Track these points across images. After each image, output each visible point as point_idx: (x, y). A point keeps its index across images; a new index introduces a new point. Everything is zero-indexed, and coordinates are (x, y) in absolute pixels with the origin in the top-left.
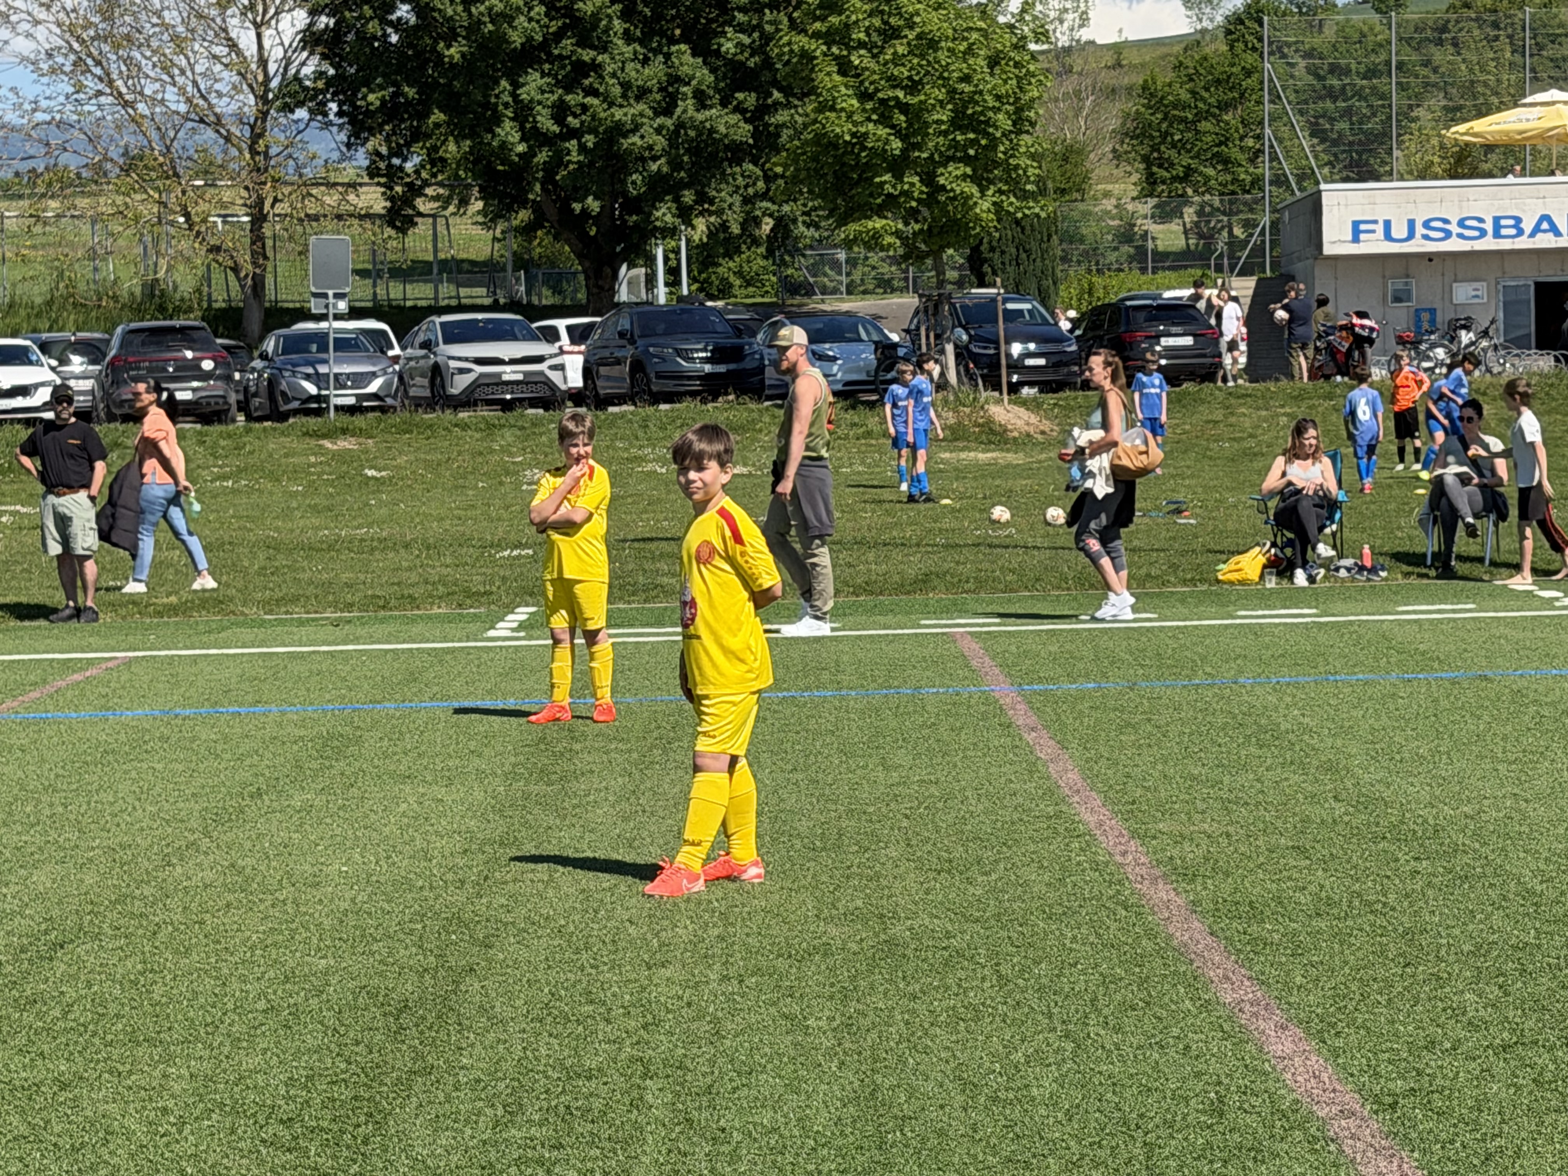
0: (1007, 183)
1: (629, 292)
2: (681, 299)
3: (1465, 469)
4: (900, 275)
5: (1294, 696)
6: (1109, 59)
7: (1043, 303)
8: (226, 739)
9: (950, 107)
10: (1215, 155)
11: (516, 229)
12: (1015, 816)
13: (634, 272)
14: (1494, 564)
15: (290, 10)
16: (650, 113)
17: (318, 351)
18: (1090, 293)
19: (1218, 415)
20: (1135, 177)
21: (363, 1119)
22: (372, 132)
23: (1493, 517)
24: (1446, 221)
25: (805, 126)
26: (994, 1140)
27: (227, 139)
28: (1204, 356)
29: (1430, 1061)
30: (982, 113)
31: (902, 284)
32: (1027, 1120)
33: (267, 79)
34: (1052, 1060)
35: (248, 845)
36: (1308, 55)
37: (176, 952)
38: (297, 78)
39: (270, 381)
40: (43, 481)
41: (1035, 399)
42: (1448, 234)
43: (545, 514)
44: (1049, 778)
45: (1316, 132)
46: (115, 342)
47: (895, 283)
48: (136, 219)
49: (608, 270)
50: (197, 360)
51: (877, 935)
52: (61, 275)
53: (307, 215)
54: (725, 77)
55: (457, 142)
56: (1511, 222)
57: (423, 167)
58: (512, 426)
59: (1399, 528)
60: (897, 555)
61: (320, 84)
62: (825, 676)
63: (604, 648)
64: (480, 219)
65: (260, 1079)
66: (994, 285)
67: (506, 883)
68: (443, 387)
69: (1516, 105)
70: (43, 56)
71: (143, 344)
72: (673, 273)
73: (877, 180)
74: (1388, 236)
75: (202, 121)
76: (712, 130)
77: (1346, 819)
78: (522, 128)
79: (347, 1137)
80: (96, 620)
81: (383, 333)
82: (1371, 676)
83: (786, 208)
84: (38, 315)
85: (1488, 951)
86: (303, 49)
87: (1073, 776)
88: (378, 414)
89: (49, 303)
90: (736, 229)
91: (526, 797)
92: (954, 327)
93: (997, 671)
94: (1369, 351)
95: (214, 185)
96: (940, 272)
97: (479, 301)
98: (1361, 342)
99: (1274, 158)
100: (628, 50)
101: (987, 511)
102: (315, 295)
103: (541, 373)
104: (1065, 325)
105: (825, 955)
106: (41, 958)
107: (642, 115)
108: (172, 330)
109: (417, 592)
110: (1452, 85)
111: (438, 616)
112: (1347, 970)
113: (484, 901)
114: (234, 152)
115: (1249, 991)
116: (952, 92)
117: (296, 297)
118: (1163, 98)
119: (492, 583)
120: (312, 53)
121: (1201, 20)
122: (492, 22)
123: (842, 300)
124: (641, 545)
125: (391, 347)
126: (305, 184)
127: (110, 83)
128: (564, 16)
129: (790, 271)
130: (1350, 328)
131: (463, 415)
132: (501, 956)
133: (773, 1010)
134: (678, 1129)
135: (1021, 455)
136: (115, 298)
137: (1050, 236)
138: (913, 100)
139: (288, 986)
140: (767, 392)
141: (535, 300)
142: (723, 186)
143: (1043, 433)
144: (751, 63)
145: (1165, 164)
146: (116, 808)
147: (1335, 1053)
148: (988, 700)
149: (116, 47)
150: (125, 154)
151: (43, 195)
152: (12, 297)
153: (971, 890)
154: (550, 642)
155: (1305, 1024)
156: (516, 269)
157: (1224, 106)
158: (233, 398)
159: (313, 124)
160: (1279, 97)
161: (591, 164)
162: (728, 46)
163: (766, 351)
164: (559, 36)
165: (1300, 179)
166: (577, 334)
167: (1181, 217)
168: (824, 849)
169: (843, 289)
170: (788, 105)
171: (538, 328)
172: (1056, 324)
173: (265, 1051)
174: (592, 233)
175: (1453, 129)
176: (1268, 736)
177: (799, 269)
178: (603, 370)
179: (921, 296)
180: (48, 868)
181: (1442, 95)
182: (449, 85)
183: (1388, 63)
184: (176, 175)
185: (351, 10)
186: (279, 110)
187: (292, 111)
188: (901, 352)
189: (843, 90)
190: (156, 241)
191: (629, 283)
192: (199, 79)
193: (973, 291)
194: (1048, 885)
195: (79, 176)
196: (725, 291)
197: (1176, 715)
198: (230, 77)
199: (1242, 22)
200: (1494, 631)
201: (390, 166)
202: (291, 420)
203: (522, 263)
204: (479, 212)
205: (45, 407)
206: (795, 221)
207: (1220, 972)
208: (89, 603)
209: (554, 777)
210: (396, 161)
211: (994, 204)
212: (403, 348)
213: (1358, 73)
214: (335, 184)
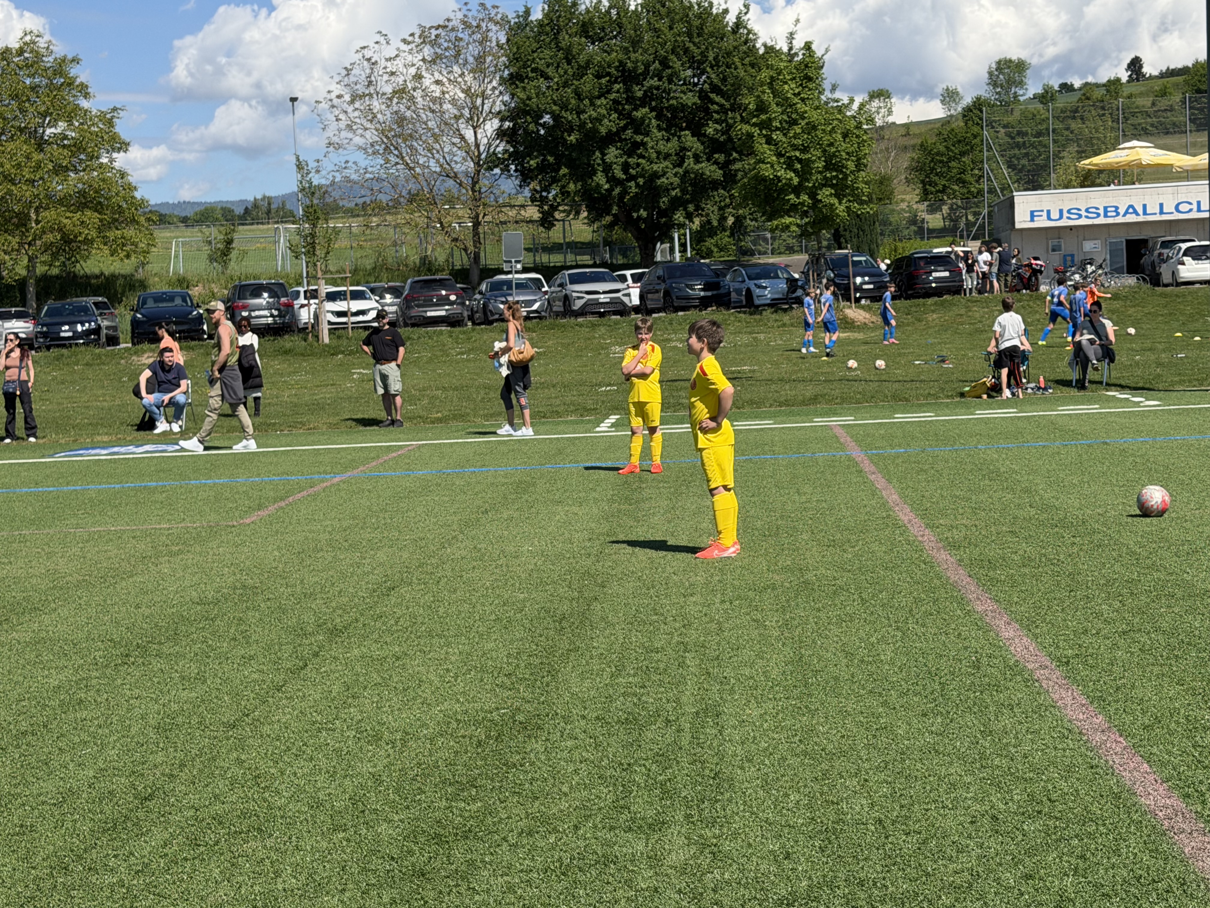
0: (853, 196)
1: (662, 256)
2: (687, 259)
3: (1092, 336)
4: (797, 244)
5: (1007, 454)
6: (903, 131)
7: (871, 256)
8: (469, 484)
9: (823, 159)
10: (960, 179)
11: (604, 226)
12: (866, 518)
13: (664, 246)
14: (1108, 384)
15: (491, 119)
16: (671, 166)
17: (507, 289)
18: (895, 251)
19: (963, 311)
20: (917, 191)
21: (545, 674)
22: (532, 179)
23: (1107, 361)
24: (1079, 210)
25: (750, 170)
26: (863, 682)
27: (460, 184)
28: (955, 281)
29: (1086, 640)
30: (840, 162)
31: (799, 249)
32: (879, 671)
33: (480, 154)
34: (890, 641)
35: (482, 537)
36: (1005, 127)
37: (449, 591)
38: (494, 153)
39: (484, 304)
40: (374, 358)
41: (868, 305)
42: (1080, 216)
43: (630, 370)
44: (882, 498)
45: (1010, 166)
46: (407, 287)
47: (796, 248)
48: (416, 226)
49: (651, 246)
50: (448, 296)
51: (799, 579)
52: (380, 254)
53: (501, 222)
54: (708, 147)
55: (575, 183)
56: (1113, 209)
57: (557, 196)
58: (604, 325)
59: (1058, 367)
60: (800, 386)
61: (506, 156)
62: (767, 448)
63: (658, 436)
64: (586, 221)
65: (494, 654)
66: (846, 248)
67: (611, 555)
68: (570, 306)
69: (1114, 149)
70: (369, 146)
71: (421, 288)
72: (683, 246)
73: (787, 198)
74: (1049, 218)
75: (447, 176)
76: (703, 174)
77: (1036, 516)
78: (607, 176)
79: (538, 683)
80: (402, 426)
81: (539, 280)
82: (1046, 444)
83: (741, 212)
84: (370, 274)
85: (1113, 584)
86: (497, 139)
87: (895, 497)
88: (538, 320)
89: (374, 268)
90: (715, 223)
91: (619, 511)
92: (826, 270)
93: (854, 444)
94: (1040, 277)
95: (454, 208)
96: (819, 242)
97: (586, 263)
98: (1036, 272)
99: (989, 179)
100: (659, 135)
101: (845, 362)
102: (505, 262)
103: (619, 298)
104: (883, 267)
105: (773, 589)
106: (383, 595)
107: (667, 167)
108: (435, 280)
109: (561, 409)
110: (1081, 139)
111: (571, 421)
112: (1040, 594)
113: (601, 564)
114: (464, 191)
115: (990, 606)
116: (824, 151)
117: (496, 263)
118: (931, 150)
119: (597, 404)
120: (501, 141)
121: (950, 110)
122: (591, 122)
123: (769, 258)
124: (671, 383)
125: (544, 287)
126: (499, 206)
127: (402, 158)
128: (627, 118)
129: (743, 243)
130: (1030, 265)
131: (580, 320)
132: (610, 592)
133: (748, 617)
134: (703, 678)
135: (862, 334)
136: (406, 265)
137: (874, 222)
138: (804, 157)
139: (505, 608)
140: (732, 305)
141: (615, 262)
142: (708, 202)
143: (873, 322)
144: (722, 139)
145: (932, 183)
146: (416, 520)
147: (1036, 636)
148: (850, 459)
149: (405, 140)
150: (409, 193)
151: (370, 215)
152: (356, 265)
153: (846, 555)
154: (630, 433)
155: (1020, 621)
156: (605, 246)
157: (963, 154)
158: (466, 314)
159: (503, 176)
160: (991, 148)
161: (642, 192)
162: (710, 131)
163: (731, 284)
164: (624, 128)
165: (1002, 190)
166: (636, 277)
167: (941, 211)
168: (770, 535)
169: (769, 252)
170: (741, 160)
171: (617, 275)
172: (879, 267)
173: (495, 640)
174: (643, 227)
175: (1082, 163)
176: (994, 475)
177: (747, 242)
178: (650, 296)
179: (809, 255)
180: (385, 549)
181: (1076, 144)
182: (570, 155)
183: (1048, 129)
184: (435, 203)
185: (521, 119)
186: (486, 170)
187: (492, 170)
188: (800, 283)
189: (768, 152)
190: (426, 237)
191: (662, 252)
192: (446, 155)
193: (837, 251)
194: (885, 552)
195: (387, 204)
196: (709, 254)
197: (946, 465)
198: (461, 154)
199: (971, 111)
200: (1109, 419)
201: (541, 196)
202: (495, 324)
203: (607, 243)
204: (585, 218)
205: (374, 320)
206: (745, 218)
207: (975, 595)
208: (398, 418)
209: (633, 501)
210: (544, 194)
211: (847, 207)
212: (550, 287)
213: (1032, 135)
214: (514, 206)
